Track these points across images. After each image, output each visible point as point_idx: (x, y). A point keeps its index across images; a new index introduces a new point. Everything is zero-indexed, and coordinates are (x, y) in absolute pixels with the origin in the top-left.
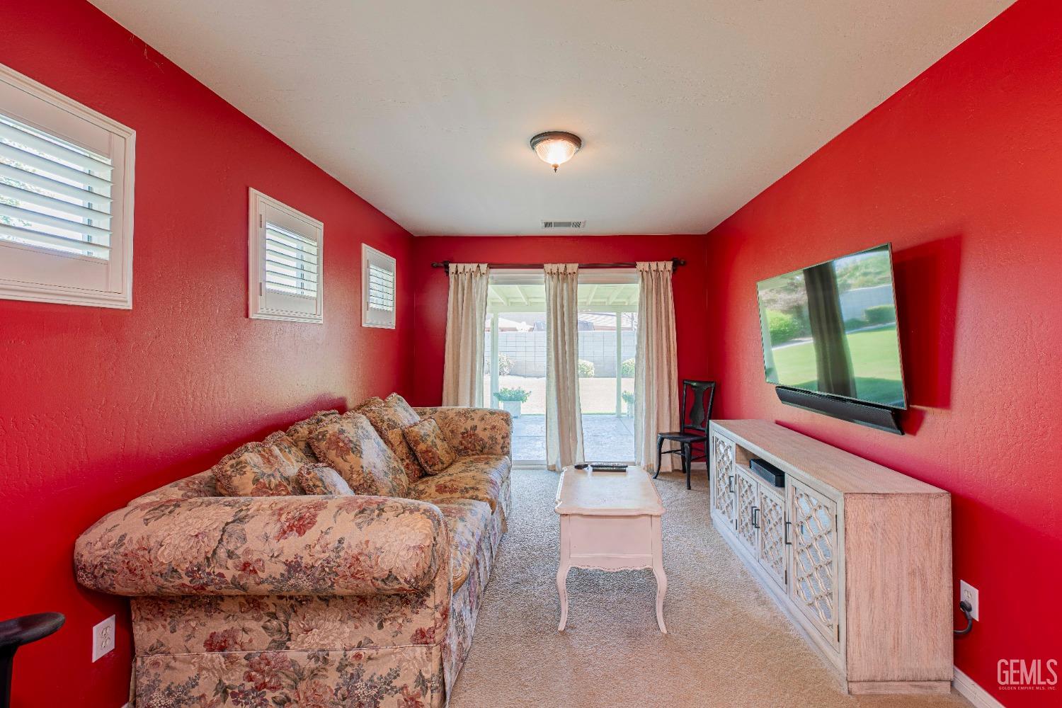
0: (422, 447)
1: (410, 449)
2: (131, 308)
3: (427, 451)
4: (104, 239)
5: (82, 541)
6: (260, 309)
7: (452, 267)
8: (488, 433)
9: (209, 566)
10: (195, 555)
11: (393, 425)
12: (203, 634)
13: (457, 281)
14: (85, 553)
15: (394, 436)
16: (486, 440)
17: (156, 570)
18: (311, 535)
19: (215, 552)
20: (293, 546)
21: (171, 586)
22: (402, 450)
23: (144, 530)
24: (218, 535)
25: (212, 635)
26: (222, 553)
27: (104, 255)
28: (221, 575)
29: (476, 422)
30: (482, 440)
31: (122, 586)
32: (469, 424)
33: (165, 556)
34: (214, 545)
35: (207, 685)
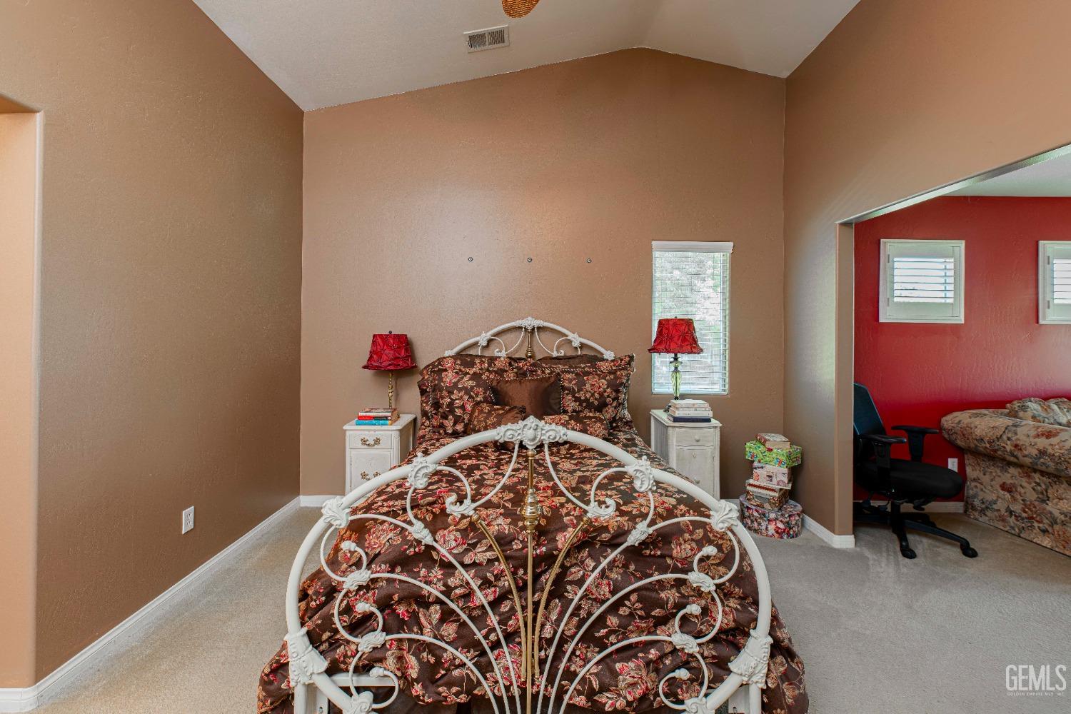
2: (963, 322)
4: (951, 294)
5: (944, 420)
6: (1049, 317)
9: (998, 441)
10: (991, 434)
12: (999, 481)
14: (945, 423)
17: (974, 437)
18: (1057, 440)
19: (1001, 436)
20: (1043, 443)
21: (981, 446)
23: (969, 420)
24: (1003, 429)
25: (1004, 483)
26: (1005, 437)
27: (951, 301)
28: (1004, 447)
31: (960, 443)
33: (978, 432)
34: (1001, 433)
35: (1001, 506)
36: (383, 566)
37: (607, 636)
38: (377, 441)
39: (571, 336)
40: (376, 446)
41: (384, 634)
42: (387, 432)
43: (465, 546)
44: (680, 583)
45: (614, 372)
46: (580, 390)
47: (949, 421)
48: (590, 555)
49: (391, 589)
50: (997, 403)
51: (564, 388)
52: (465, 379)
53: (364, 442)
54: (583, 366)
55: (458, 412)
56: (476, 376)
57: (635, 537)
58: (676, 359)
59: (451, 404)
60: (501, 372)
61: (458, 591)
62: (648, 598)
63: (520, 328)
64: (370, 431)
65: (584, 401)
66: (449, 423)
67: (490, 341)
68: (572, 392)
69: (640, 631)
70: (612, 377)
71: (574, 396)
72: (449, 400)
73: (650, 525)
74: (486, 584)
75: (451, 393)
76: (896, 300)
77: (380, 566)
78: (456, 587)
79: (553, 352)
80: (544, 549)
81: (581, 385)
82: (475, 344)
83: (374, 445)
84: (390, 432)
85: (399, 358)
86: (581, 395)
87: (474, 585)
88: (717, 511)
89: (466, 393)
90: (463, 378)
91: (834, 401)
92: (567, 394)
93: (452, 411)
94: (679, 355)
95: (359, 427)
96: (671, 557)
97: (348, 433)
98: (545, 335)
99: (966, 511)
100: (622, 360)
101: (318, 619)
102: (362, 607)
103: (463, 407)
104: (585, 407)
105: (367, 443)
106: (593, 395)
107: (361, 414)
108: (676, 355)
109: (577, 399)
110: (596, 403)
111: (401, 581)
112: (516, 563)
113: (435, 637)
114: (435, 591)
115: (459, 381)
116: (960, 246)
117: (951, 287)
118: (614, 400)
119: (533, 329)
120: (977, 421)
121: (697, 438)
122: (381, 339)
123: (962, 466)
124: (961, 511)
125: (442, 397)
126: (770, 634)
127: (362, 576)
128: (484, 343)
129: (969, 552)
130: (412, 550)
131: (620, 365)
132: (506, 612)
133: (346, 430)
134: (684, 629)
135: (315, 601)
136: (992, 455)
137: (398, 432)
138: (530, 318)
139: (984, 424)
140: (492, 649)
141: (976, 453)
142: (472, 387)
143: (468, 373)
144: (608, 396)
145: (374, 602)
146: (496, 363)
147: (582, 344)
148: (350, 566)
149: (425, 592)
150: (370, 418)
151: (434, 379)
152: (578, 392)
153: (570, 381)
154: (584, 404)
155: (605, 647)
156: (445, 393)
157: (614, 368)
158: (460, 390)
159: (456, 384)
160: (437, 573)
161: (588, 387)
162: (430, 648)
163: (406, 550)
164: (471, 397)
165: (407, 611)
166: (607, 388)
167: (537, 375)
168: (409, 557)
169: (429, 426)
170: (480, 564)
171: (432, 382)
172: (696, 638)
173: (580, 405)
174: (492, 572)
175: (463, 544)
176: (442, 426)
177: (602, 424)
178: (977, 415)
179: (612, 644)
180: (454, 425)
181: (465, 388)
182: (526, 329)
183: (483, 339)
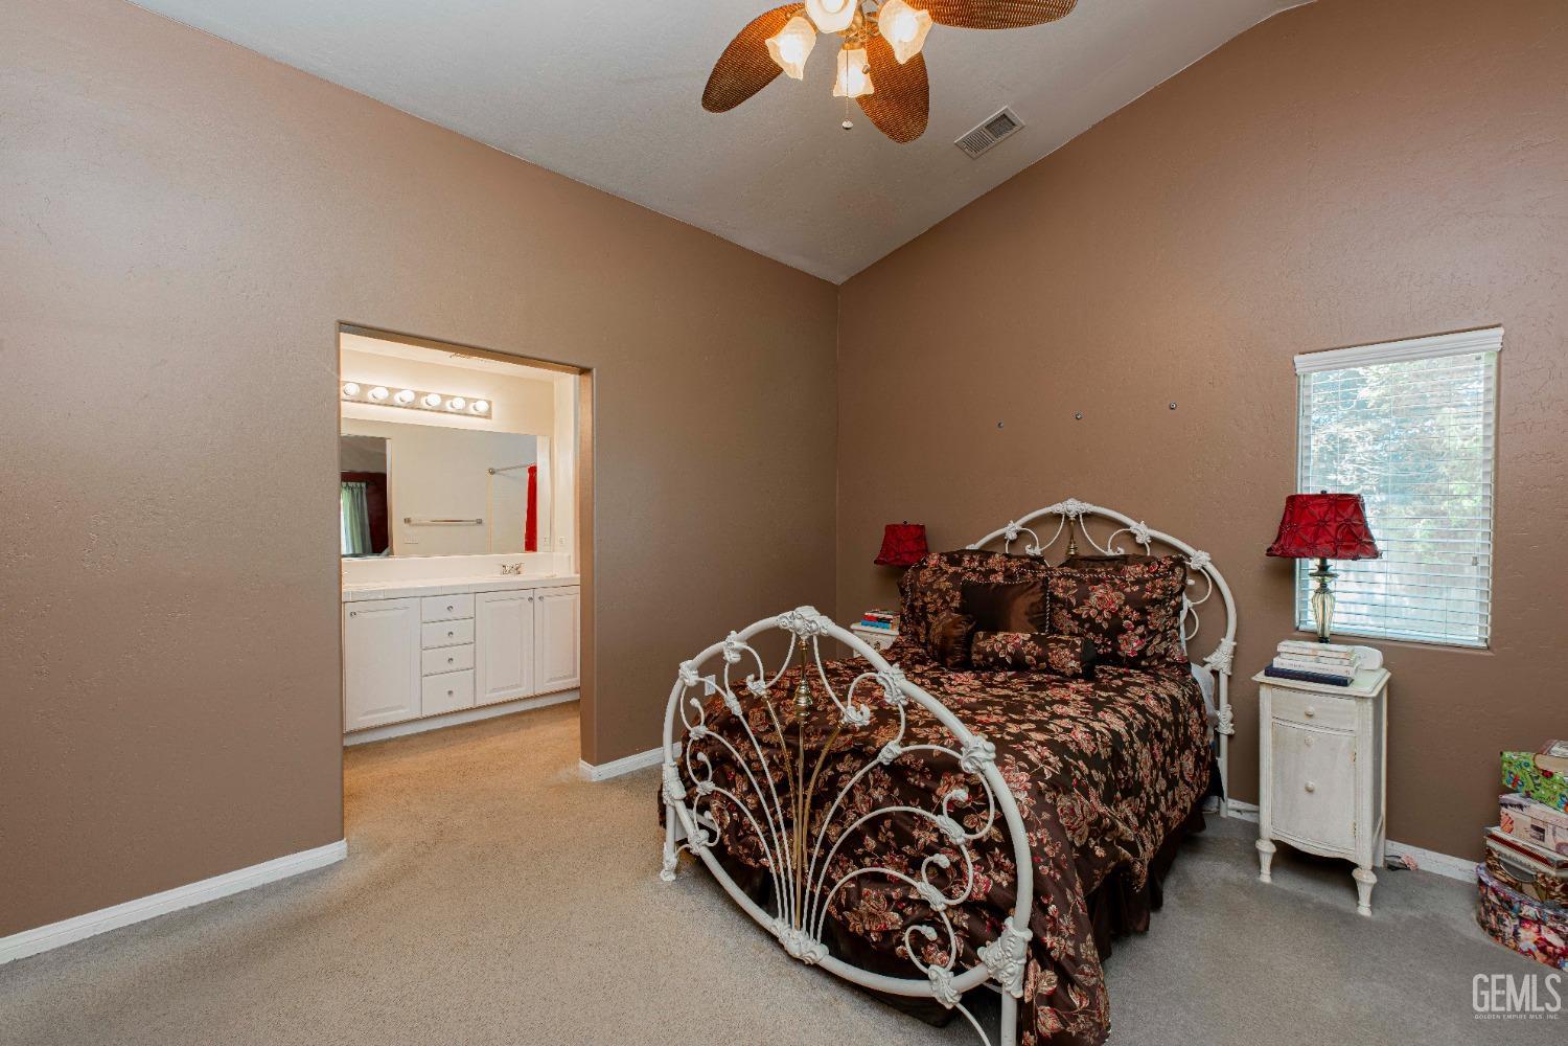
39: (1135, 526)
45: (1141, 583)
46: (1080, 604)
51: (1056, 599)
52: (942, 579)
55: (932, 619)
58: (1323, 568)
59: (924, 609)
65: (1086, 621)
66: (921, 632)
67: (1019, 533)
68: (1068, 605)
70: (1135, 589)
71: (1071, 612)
72: (922, 603)
75: (924, 594)
79: (1106, 550)
81: (1083, 598)
82: (1002, 537)
86: (1083, 612)
89: (940, 596)
90: (939, 578)
92: (1061, 608)
93: (925, 618)
94: (1329, 562)
98: (1095, 524)
100: (1160, 563)
103: (936, 613)
104: (1089, 630)
106: (1100, 613)
108: (1323, 560)
109: (1076, 617)
115: (933, 580)
118: (1137, 624)
119: (1077, 517)
121: (1311, 709)
125: (915, 599)
128: (1013, 537)
131: (1157, 571)
134: (931, 880)
138: (1074, 501)
142: (948, 590)
143: (946, 573)
144: (1126, 618)
147: (1153, 538)
152: (1077, 606)
153: (1066, 589)
154: (1087, 626)
155: (860, 866)
156: (918, 594)
157: (1146, 576)
158: (935, 592)
159: (929, 585)
161: (1093, 600)
164: (945, 601)
166: (1125, 604)
171: (910, 581)
172: (945, 897)
173: (1081, 626)
177: (1072, 651)
181: (939, 590)
182: (1067, 517)
183: (1011, 530)
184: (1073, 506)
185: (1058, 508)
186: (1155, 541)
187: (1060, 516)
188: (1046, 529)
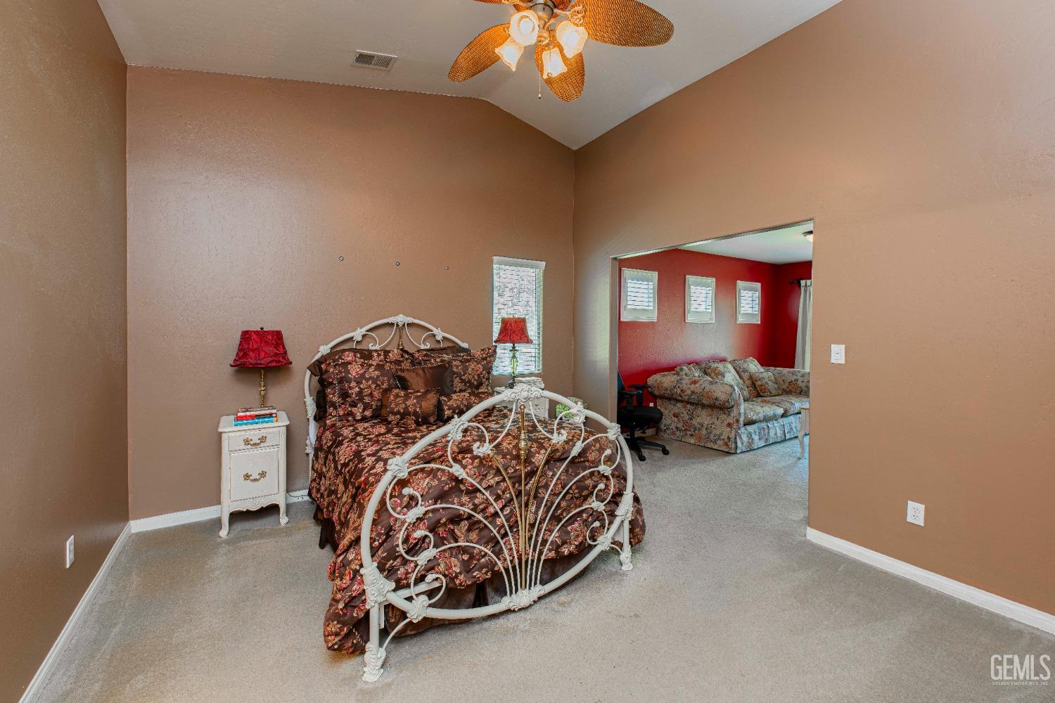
0: (759, 383)
1: (753, 383)
2: (656, 321)
3: (762, 385)
4: (651, 304)
5: (648, 380)
6: (690, 318)
7: (803, 283)
8: (804, 384)
9: (674, 389)
10: (671, 387)
11: (745, 371)
12: (673, 412)
13: (806, 291)
14: (649, 382)
15: (746, 376)
16: (803, 388)
17: (661, 389)
18: (697, 385)
20: (693, 387)
21: (666, 393)
22: (748, 382)
23: (660, 379)
24: (675, 383)
25: (675, 413)
26: (676, 387)
27: (651, 308)
28: (676, 392)
29: (798, 378)
30: (801, 387)
31: (656, 393)
32: (794, 378)
33: (665, 385)
34: (675, 385)
35: (673, 426)
36: (430, 501)
37: (562, 514)
38: (263, 439)
39: (436, 331)
40: (262, 445)
41: (435, 549)
42: (275, 430)
43: (481, 477)
44: (592, 474)
45: (485, 359)
46: (465, 374)
47: (651, 380)
48: (549, 468)
49: (438, 516)
50: (670, 369)
51: (454, 373)
52: (370, 370)
53: (247, 442)
54: (462, 354)
55: (367, 400)
56: (379, 367)
57: (575, 451)
58: (514, 347)
59: (360, 392)
60: (398, 362)
61: (481, 507)
62: (580, 486)
63: (392, 324)
64: (253, 431)
65: (467, 382)
66: (358, 411)
67: (364, 336)
68: (459, 375)
69: (576, 507)
70: (485, 362)
71: (461, 379)
72: (358, 390)
73: (583, 442)
74: (498, 498)
75: (359, 383)
76: (629, 307)
77: (428, 502)
78: (481, 504)
79: (421, 345)
80: (529, 468)
81: (466, 369)
82: (351, 339)
83: (258, 444)
84: (278, 429)
85: (278, 354)
86: (466, 377)
87: (491, 499)
88: (612, 429)
89: (373, 383)
90: (368, 369)
91: (608, 371)
92: (456, 377)
93: (361, 399)
94: (516, 344)
95: (239, 428)
96: (588, 461)
97: (224, 436)
98: (414, 330)
99: (657, 433)
100: (489, 349)
101: (382, 553)
102: (419, 534)
103: (371, 395)
105: (252, 443)
106: (473, 377)
107: (240, 414)
108: (514, 345)
109: (463, 381)
110: (475, 383)
111: (443, 508)
112: (513, 480)
113: (467, 542)
114: (466, 510)
115: (365, 372)
116: (655, 275)
117: (651, 300)
119: (404, 325)
120: (664, 379)
122: (256, 335)
123: (655, 405)
124: (654, 433)
125: (351, 388)
126: (633, 492)
127: (418, 511)
128: (360, 339)
129: (665, 452)
130: (447, 486)
131: (488, 353)
132: (509, 514)
133: (221, 433)
134: (598, 499)
135: (378, 540)
136: (671, 398)
137: (285, 428)
138: (401, 316)
139: (667, 380)
140: (502, 538)
141: (662, 397)
142: (378, 377)
143: (372, 365)
144: (483, 377)
145: (427, 528)
146: (390, 355)
147: (443, 337)
148: (403, 508)
149: (462, 512)
150: (252, 417)
151: (340, 372)
153: (457, 367)
154: (468, 385)
155: (561, 520)
156: (353, 384)
157: (484, 356)
158: (367, 380)
159: (362, 376)
160: (465, 499)
161: (470, 370)
162: (464, 550)
163: (443, 487)
164: (378, 385)
165: (445, 531)
167: (431, 363)
168: (446, 492)
169: (336, 416)
170: (492, 486)
171: (338, 375)
172: (602, 502)
173: (465, 385)
174: (500, 489)
175: (480, 475)
176: (351, 414)
178: (664, 376)
179: (564, 517)
180: (364, 411)
181: (371, 378)
182: (398, 325)
183: (358, 334)
184: (401, 319)
185: (390, 320)
186: (444, 338)
187: (393, 324)
188: (381, 331)
